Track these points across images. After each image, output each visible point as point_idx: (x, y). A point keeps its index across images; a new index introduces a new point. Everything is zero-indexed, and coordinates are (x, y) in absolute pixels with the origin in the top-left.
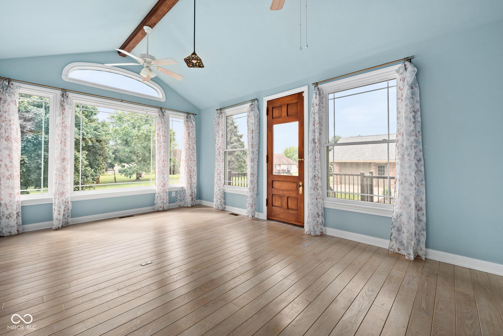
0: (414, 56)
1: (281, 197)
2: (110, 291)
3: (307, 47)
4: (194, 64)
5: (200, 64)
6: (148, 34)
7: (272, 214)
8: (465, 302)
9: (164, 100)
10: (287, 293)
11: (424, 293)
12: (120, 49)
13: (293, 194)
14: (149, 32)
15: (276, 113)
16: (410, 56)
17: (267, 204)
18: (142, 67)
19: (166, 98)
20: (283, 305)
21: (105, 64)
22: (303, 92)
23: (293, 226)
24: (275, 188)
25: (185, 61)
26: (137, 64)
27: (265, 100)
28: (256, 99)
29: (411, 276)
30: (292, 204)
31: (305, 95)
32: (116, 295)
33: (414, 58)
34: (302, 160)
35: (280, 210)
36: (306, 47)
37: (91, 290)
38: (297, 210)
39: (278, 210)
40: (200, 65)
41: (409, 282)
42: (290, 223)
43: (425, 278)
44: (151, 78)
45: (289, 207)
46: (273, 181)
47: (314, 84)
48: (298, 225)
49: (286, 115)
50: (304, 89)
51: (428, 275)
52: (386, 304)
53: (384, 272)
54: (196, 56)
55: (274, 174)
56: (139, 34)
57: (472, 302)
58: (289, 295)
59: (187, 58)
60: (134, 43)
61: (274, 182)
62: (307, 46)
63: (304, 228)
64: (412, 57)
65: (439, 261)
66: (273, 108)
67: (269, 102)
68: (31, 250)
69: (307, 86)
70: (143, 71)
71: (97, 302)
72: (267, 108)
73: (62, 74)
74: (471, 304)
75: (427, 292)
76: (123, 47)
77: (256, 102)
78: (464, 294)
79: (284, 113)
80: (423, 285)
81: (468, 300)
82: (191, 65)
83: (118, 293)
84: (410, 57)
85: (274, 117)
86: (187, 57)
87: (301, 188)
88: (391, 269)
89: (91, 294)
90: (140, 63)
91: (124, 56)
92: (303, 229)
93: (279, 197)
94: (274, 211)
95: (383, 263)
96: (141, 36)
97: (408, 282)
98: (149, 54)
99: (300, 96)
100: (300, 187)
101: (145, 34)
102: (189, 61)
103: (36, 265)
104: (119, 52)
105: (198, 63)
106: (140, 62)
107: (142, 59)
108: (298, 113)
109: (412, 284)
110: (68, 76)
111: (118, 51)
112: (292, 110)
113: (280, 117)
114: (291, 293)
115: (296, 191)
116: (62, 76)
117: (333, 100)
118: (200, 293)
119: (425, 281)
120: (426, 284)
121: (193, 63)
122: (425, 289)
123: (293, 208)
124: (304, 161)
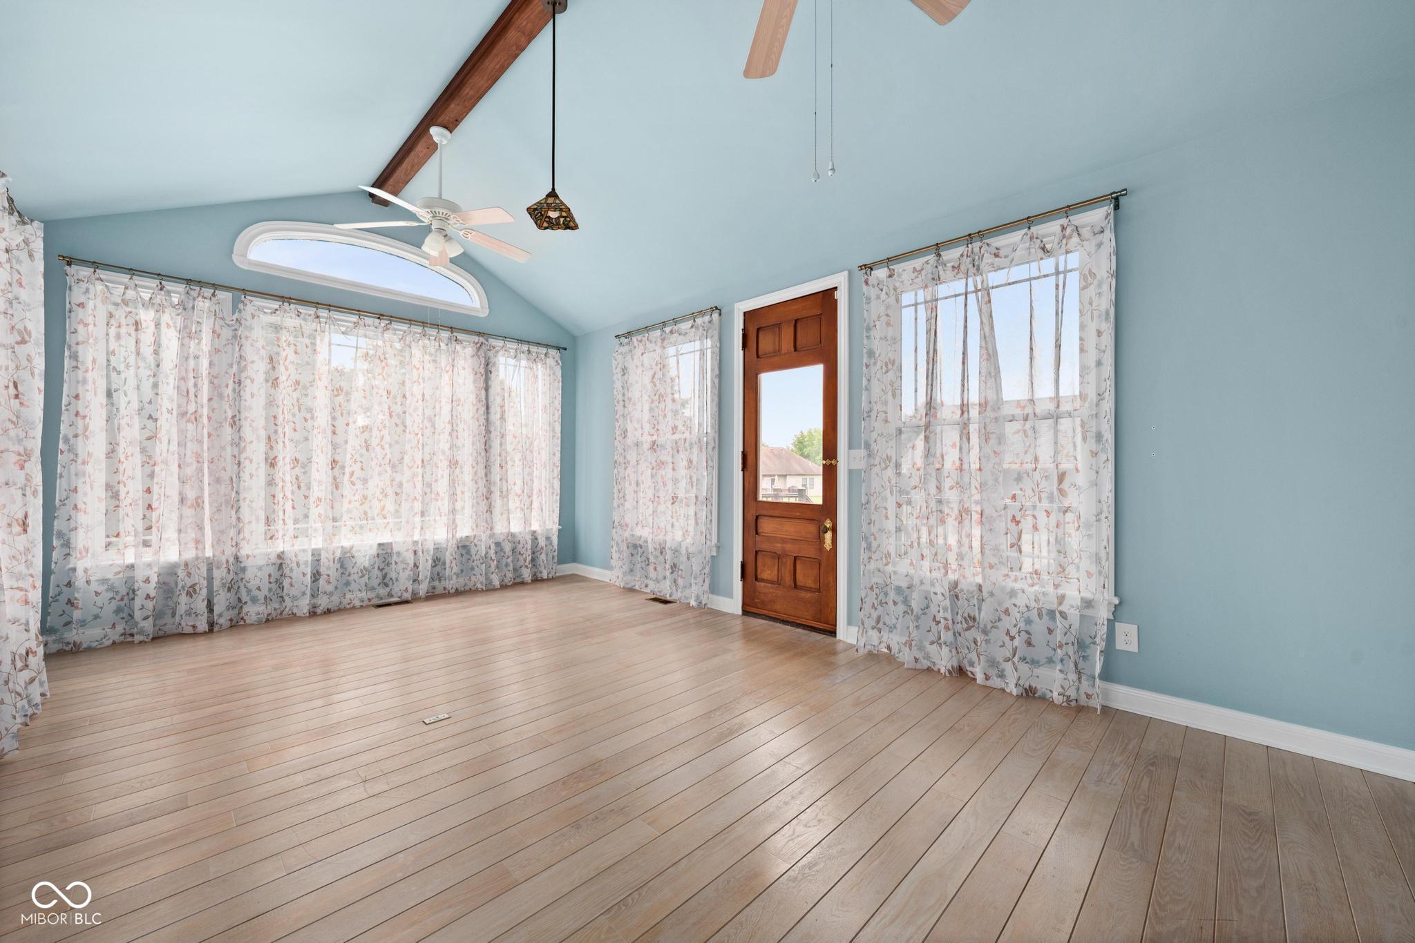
0: (1126, 190)
1: (778, 557)
2: (344, 783)
3: (834, 173)
4: (554, 221)
5: (568, 219)
6: (441, 147)
7: (756, 600)
8: (1246, 831)
9: (484, 313)
10: (781, 797)
11: (1138, 808)
12: (373, 186)
13: (809, 551)
14: (445, 142)
15: (767, 343)
16: (1116, 191)
17: (743, 576)
18: (427, 230)
19: (489, 308)
20: (770, 829)
21: (335, 225)
22: (836, 288)
23: (807, 632)
24: (763, 534)
25: (530, 213)
26: (416, 224)
27: (739, 309)
28: (716, 307)
29: (1106, 763)
30: (806, 577)
31: (842, 297)
32: (359, 792)
33: (1126, 194)
34: (833, 462)
35: (774, 591)
36: (830, 173)
37: (299, 779)
38: (819, 590)
39: (771, 590)
40: (568, 223)
41: (1102, 778)
42: (799, 624)
43: (1146, 767)
44: (450, 258)
45: (798, 584)
46: (757, 517)
47: (863, 267)
48: (820, 630)
49: (793, 349)
50: (839, 280)
51: (1152, 761)
52: (1035, 832)
53: (1035, 750)
54: (557, 201)
55: (761, 498)
56: (420, 148)
57: (1266, 832)
58: (786, 803)
59: (535, 207)
60: (407, 170)
61: (761, 520)
62: (831, 170)
63: (835, 636)
64: (1121, 192)
65: (1185, 724)
66: (758, 330)
67: (748, 316)
68: (163, 682)
69: (846, 273)
70: (428, 240)
71: (313, 809)
72: (744, 330)
73: (232, 252)
74: (1262, 838)
75: (1146, 805)
76: (380, 183)
77: (715, 315)
78: (1244, 811)
79: (787, 345)
80: (1137, 786)
81: (1254, 827)
82: (545, 225)
83: (365, 790)
84: (1116, 193)
85: (760, 354)
86: (535, 204)
87: (828, 536)
88: (1056, 743)
89: (300, 790)
90: (423, 220)
91: (385, 203)
92: (832, 638)
93: (773, 558)
94: (760, 593)
95: (1036, 728)
96: (425, 151)
97: (1098, 778)
98: (443, 197)
99: (827, 298)
100: (826, 532)
101: (433, 147)
102: (539, 214)
103: (172, 719)
104: (372, 195)
105: (563, 217)
106: (421, 218)
107: (427, 210)
108: (823, 342)
109: (1108, 782)
110: (248, 256)
111: (370, 193)
112: (808, 336)
113: (778, 352)
114: (793, 798)
115: (816, 542)
116: (234, 257)
117: (914, 307)
118: (564, 793)
119: (1143, 776)
120: (1145, 785)
121: (549, 217)
122: (1142, 797)
123: (808, 585)
124: (836, 465)
